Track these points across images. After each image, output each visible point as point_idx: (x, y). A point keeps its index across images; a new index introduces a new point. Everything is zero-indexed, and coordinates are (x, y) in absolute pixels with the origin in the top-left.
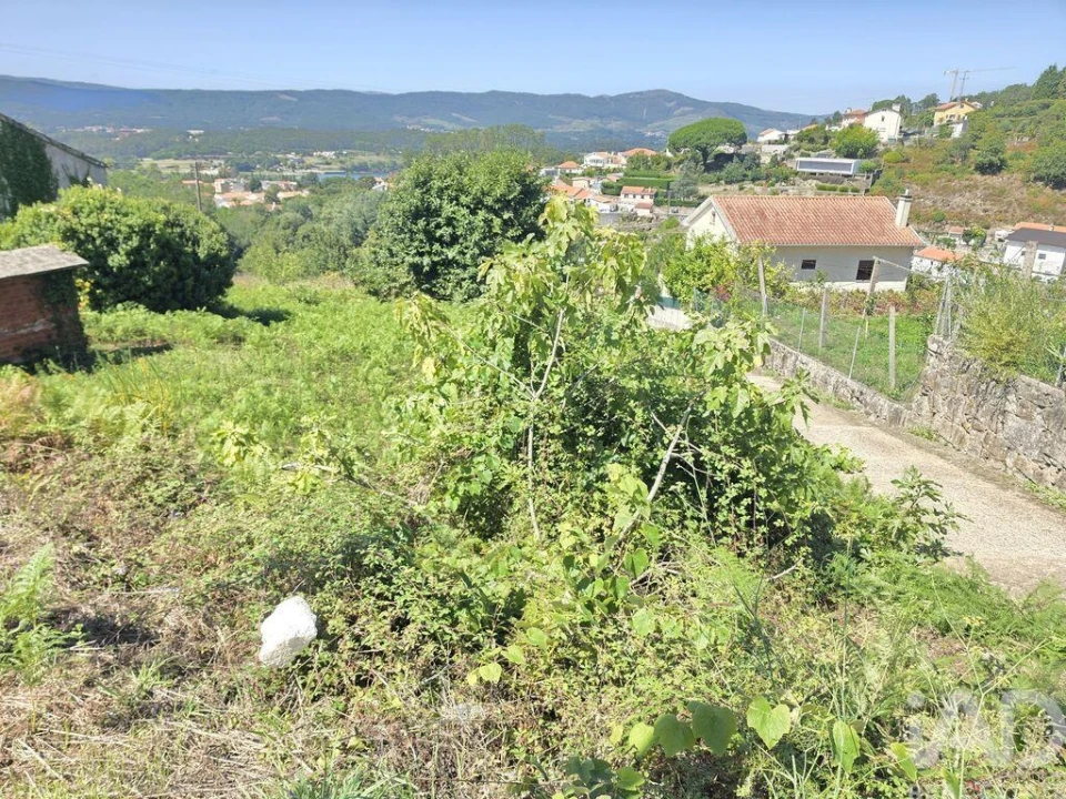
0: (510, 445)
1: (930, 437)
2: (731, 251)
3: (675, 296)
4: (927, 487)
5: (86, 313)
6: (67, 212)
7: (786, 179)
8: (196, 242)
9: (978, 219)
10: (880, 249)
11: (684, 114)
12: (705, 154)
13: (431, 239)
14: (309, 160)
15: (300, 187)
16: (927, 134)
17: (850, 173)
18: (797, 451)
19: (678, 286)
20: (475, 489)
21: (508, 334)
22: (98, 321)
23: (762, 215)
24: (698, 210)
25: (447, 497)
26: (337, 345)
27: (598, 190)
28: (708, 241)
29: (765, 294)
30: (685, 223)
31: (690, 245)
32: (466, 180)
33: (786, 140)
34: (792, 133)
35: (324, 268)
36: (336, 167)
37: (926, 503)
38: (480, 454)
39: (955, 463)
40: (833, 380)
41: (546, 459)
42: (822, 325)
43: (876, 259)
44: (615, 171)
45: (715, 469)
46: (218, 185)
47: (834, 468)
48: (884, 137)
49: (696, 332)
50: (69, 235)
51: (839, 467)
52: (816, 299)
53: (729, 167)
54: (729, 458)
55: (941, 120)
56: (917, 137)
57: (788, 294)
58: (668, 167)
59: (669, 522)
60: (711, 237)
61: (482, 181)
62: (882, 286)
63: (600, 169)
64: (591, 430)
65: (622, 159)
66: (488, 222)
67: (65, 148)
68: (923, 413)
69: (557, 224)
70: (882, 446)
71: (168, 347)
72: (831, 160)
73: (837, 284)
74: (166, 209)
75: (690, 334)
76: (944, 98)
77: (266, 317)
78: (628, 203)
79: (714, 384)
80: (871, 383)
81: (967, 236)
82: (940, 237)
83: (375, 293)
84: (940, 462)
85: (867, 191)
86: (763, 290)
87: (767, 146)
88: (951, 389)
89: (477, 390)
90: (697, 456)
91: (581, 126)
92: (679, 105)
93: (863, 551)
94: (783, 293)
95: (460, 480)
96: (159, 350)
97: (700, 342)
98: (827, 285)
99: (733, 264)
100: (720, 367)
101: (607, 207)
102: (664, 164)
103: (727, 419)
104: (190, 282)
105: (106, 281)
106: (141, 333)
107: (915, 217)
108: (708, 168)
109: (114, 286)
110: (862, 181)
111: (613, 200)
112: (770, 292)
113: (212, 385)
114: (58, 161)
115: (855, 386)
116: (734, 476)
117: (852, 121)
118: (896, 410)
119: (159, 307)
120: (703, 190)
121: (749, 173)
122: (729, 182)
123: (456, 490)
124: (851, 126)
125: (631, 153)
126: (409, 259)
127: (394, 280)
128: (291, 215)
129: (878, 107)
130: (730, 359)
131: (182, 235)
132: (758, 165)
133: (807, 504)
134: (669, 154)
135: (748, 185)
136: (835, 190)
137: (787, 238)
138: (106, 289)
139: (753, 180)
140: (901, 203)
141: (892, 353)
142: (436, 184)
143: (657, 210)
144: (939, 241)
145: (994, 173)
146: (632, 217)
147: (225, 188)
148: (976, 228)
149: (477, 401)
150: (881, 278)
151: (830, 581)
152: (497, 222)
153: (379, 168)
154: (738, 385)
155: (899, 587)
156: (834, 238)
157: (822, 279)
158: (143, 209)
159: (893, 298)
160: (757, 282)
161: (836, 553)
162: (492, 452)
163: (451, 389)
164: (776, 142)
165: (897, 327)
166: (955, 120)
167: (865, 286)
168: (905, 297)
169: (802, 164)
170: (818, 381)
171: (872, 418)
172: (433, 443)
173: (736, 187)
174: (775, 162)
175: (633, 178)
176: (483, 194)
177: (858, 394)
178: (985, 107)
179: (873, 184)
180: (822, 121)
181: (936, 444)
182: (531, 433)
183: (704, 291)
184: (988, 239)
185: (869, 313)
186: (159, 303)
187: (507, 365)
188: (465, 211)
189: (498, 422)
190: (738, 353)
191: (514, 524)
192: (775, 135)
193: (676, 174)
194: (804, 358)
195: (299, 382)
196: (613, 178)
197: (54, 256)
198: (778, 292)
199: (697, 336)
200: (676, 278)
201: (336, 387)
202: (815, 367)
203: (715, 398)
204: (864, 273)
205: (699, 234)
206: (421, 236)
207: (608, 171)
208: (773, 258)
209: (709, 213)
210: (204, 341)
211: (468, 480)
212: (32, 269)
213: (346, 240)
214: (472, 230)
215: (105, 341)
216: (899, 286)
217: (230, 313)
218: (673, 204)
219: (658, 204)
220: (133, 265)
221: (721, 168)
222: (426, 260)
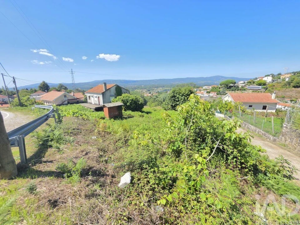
0: (182, 140)
1: (285, 146)
2: (233, 103)
3: (221, 111)
4: (286, 161)
5: (123, 111)
6: (123, 97)
7: (245, 90)
8: (139, 101)
9: (294, 97)
10: (267, 103)
11: (223, 79)
12: (227, 86)
13: (174, 100)
14: (158, 89)
15: (156, 93)
16: (279, 80)
17: (260, 89)
18: (249, 149)
19: (221, 110)
20: (175, 148)
21: (184, 119)
22: (125, 113)
23: (239, 97)
24: (225, 96)
25: (170, 149)
26: (157, 118)
27: (206, 92)
28: (228, 102)
29: (240, 112)
30: (223, 98)
31: (224, 102)
32: (181, 91)
33: (245, 83)
34: (246, 82)
35: (159, 105)
36: (162, 90)
37: (285, 165)
38: (177, 141)
39: (293, 153)
40: (257, 131)
41: (189, 144)
42: (254, 118)
43: (267, 106)
44: (209, 89)
45: (227, 151)
46: (145, 93)
47: (258, 151)
48: (268, 81)
49: (223, 121)
50: (122, 100)
51: (259, 151)
52: (253, 113)
53: (232, 88)
54: (231, 149)
55: (282, 78)
56: (276, 81)
57: (246, 112)
58: (220, 88)
59: (217, 160)
60: (228, 101)
61: (184, 91)
62: (269, 111)
63: (206, 89)
64: (199, 139)
65: (210, 87)
66: (184, 98)
67: (124, 89)
68: (283, 140)
69: (192, 99)
70: (271, 147)
71: (133, 117)
72: (255, 86)
73: (258, 110)
74: (135, 97)
75: (221, 121)
76: (282, 73)
77: (148, 113)
78: (211, 95)
79: (227, 132)
80: (268, 132)
81: (291, 101)
82: (284, 101)
83: (165, 109)
84: (289, 153)
85: (264, 92)
86: (240, 111)
87: (240, 84)
88: (291, 136)
89: (177, 129)
90: (223, 147)
91: (203, 82)
92: (222, 78)
93: (267, 174)
94: (244, 112)
95: (172, 146)
96: (132, 117)
97: (224, 123)
98: (255, 110)
99: (233, 106)
100: (229, 129)
101: (207, 95)
102: (219, 88)
103: (230, 140)
104: (138, 107)
105: (126, 107)
106: (130, 115)
107: (277, 97)
108: (228, 88)
109: (128, 108)
110: (263, 90)
111: (209, 94)
112: (242, 111)
113: (138, 123)
114: (123, 90)
115: (263, 132)
116: (232, 153)
117: (260, 79)
118: (275, 139)
119: (133, 111)
120: (226, 92)
121: (236, 89)
122: (232, 91)
123: (171, 148)
124: (260, 80)
125: (212, 86)
126: (171, 104)
127: (168, 107)
128: (155, 97)
129: (266, 76)
130: (231, 127)
131: (137, 100)
132: (238, 88)
133: (251, 161)
134: (220, 86)
135: (236, 91)
136: (256, 92)
137: (246, 101)
138: (126, 108)
139: (237, 90)
140: (273, 94)
141: (273, 126)
142: (176, 92)
143: (217, 96)
144: (283, 102)
145: (298, 88)
146: (212, 97)
147: (146, 94)
148: (293, 99)
149: (177, 131)
150: (269, 109)
151: (258, 180)
152: (186, 98)
153: (168, 90)
154: (233, 133)
155: (279, 186)
156: (257, 101)
157: (254, 109)
158: (132, 97)
159: (272, 114)
160: (239, 109)
161: (260, 173)
162: (179, 141)
163: (172, 128)
164: (242, 83)
165: (274, 120)
166: (286, 77)
167: (265, 111)
168: (276, 114)
169: (248, 87)
170: (254, 130)
171: (268, 140)
172: (168, 138)
173: (234, 91)
174: (242, 87)
175: (213, 90)
176: (184, 93)
177: (264, 134)
178: (294, 74)
179: (266, 90)
180: (253, 79)
181: (287, 148)
182: (186, 139)
183: (227, 111)
184: (297, 101)
185: (266, 117)
186: (133, 110)
187: (183, 125)
188: (181, 96)
189: (180, 135)
190: (233, 126)
191: (182, 156)
192: (242, 82)
193: (221, 90)
194: (250, 125)
195: (151, 124)
196: (209, 91)
197: (120, 103)
198: (243, 111)
199: (223, 122)
200: (221, 108)
201: (156, 125)
202: (252, 127)
203: (227, 135)
204: (264, 108)
205: (226, 100)
206: (173, 100)
207: (208, 89)
208: (242, 105)
209: (228, 97)
210: (138, 116)
211: (174, 146)
212: (117, 105)
213: (162, 101)
214: (182, 99)
215: (125, 115)
216: (274, 111)
217: (142, 112)
218: (220, 95)
219: (217, 95)
220: (130, 105)
221: (231, 88)
222: (174, 104)
